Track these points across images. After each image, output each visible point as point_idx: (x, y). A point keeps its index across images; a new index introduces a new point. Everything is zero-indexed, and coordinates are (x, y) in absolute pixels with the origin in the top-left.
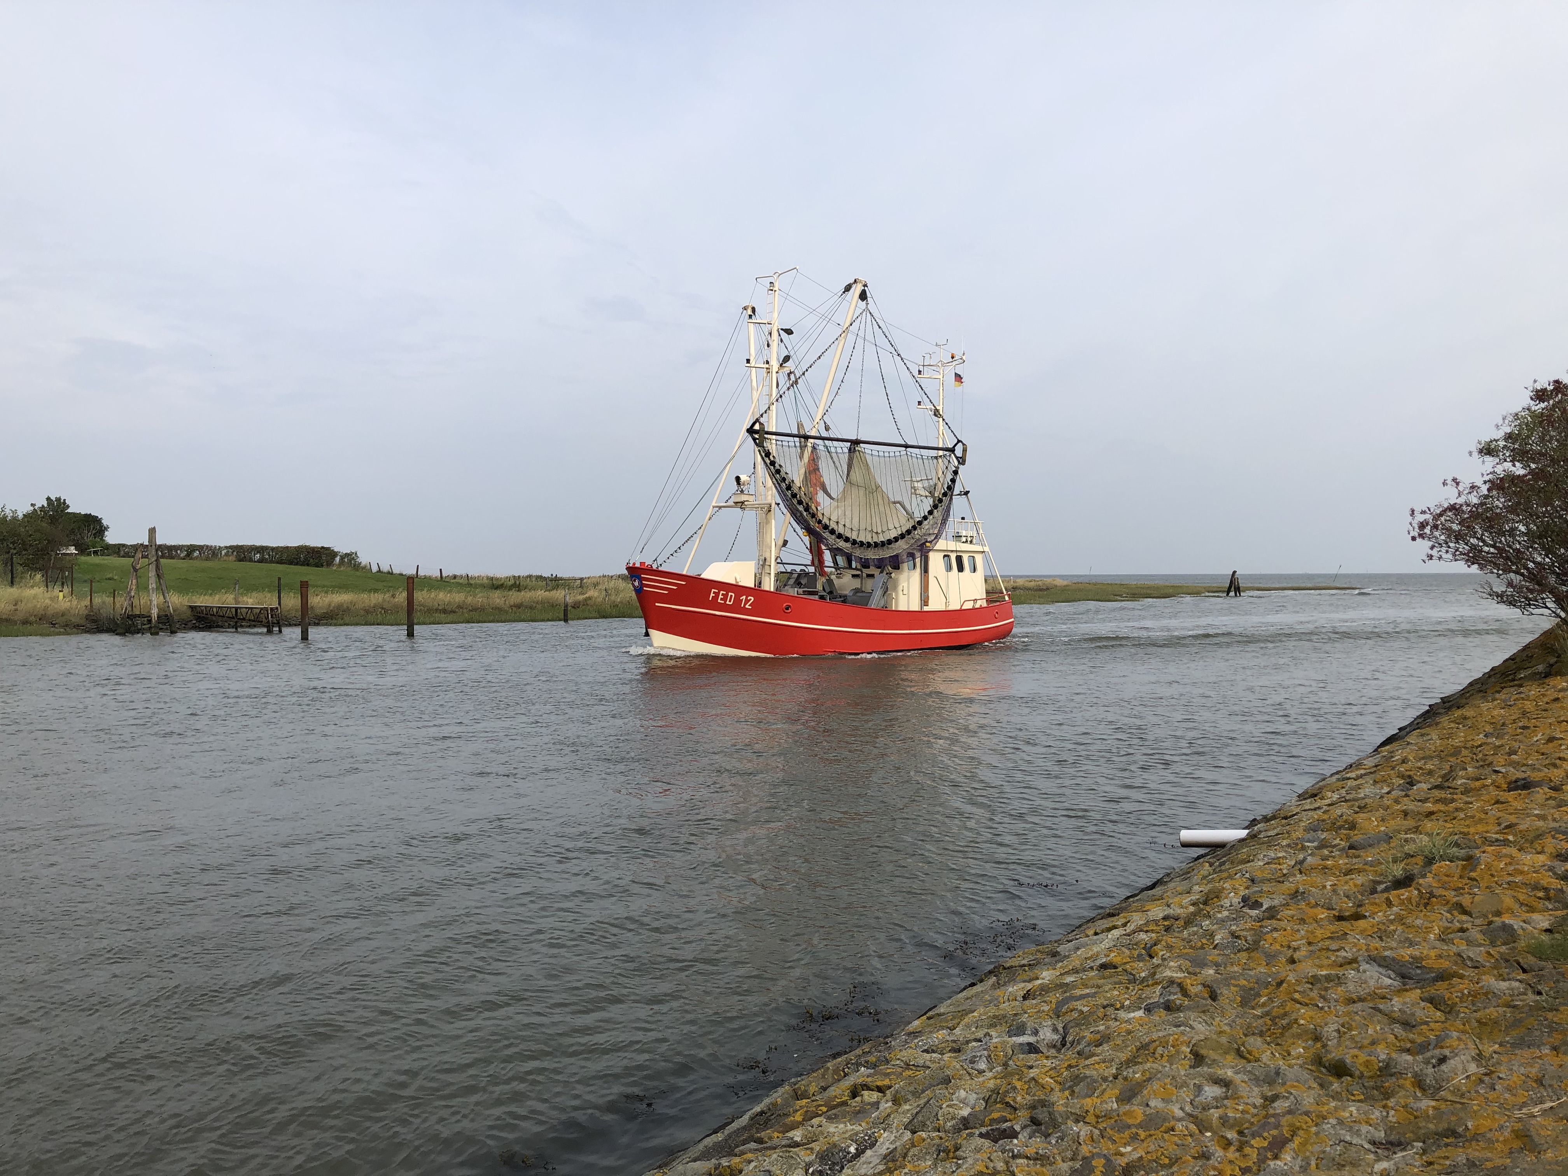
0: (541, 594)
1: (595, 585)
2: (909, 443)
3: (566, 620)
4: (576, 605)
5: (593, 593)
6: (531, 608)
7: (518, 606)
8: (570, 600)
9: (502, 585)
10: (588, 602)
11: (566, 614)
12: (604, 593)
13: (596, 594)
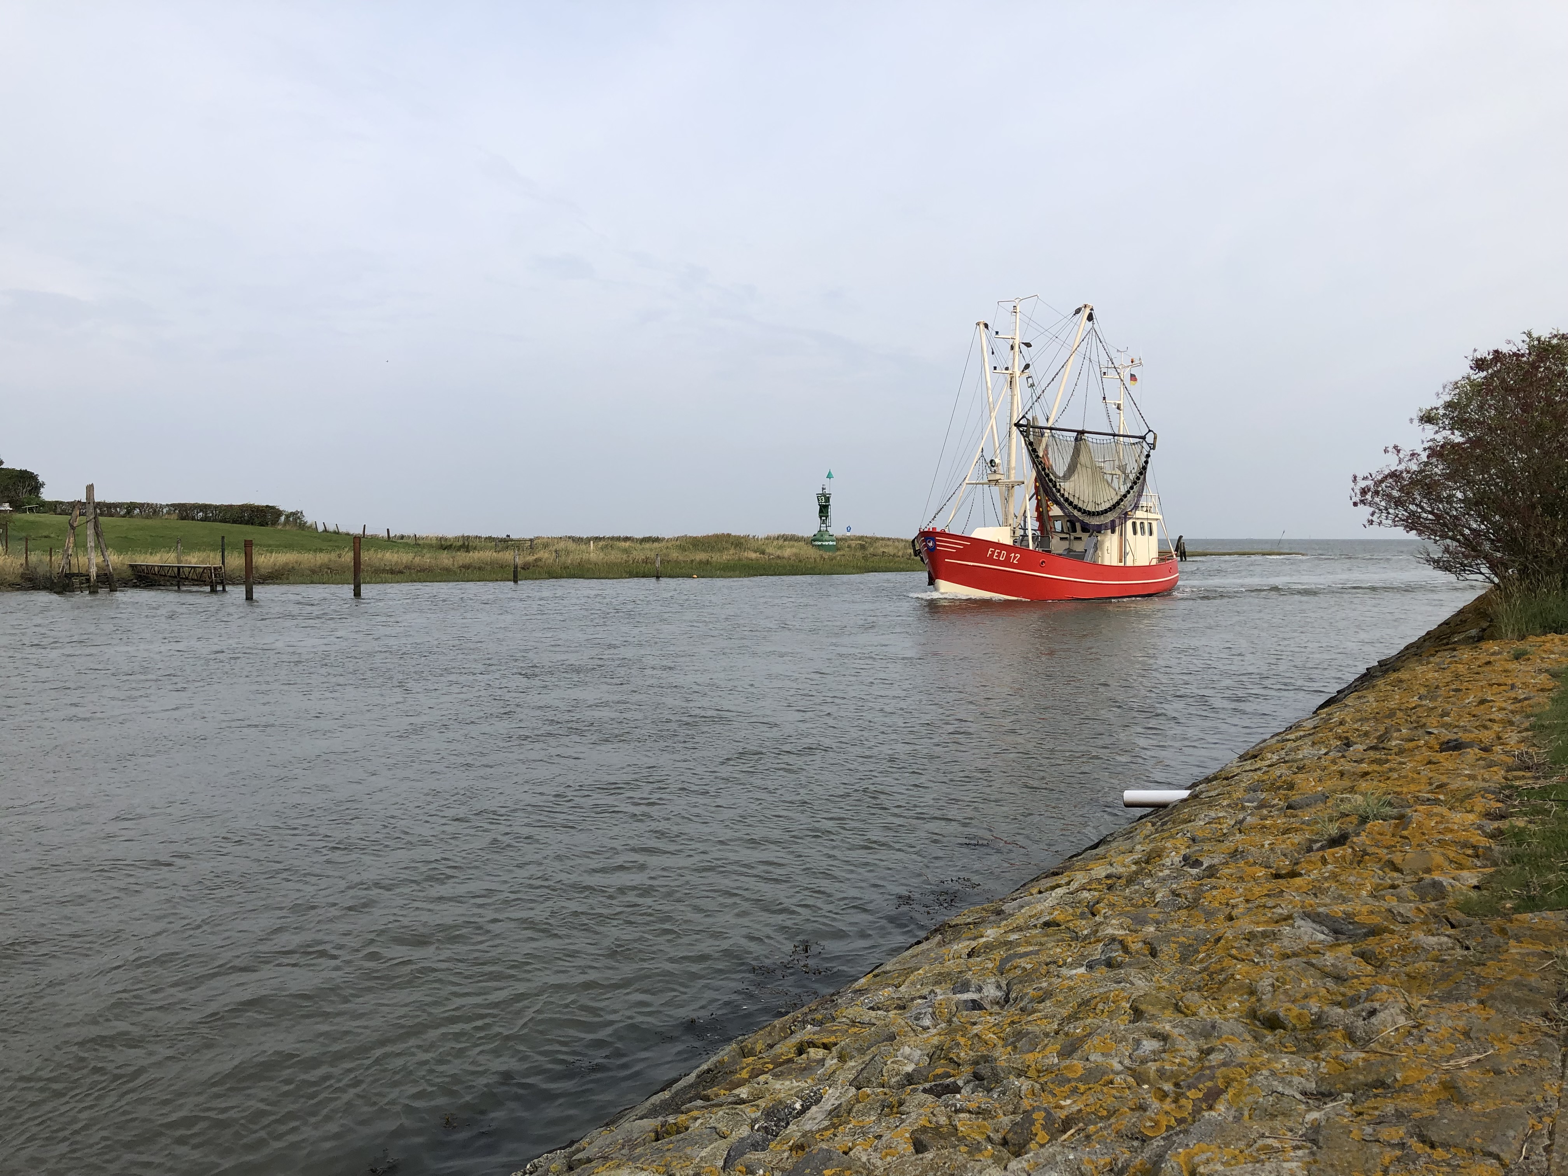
0: (488, 555)
1: (546, 546)
3: (516, 581)
4: (526, 567)
5: (544, 555)
6: (480, 568)
7: (466, 567)
8: (519, 561)
9: (451, 545)
10: (539, 563)
11: (516, 575)
12: (554, 554)
13: (546, 555)
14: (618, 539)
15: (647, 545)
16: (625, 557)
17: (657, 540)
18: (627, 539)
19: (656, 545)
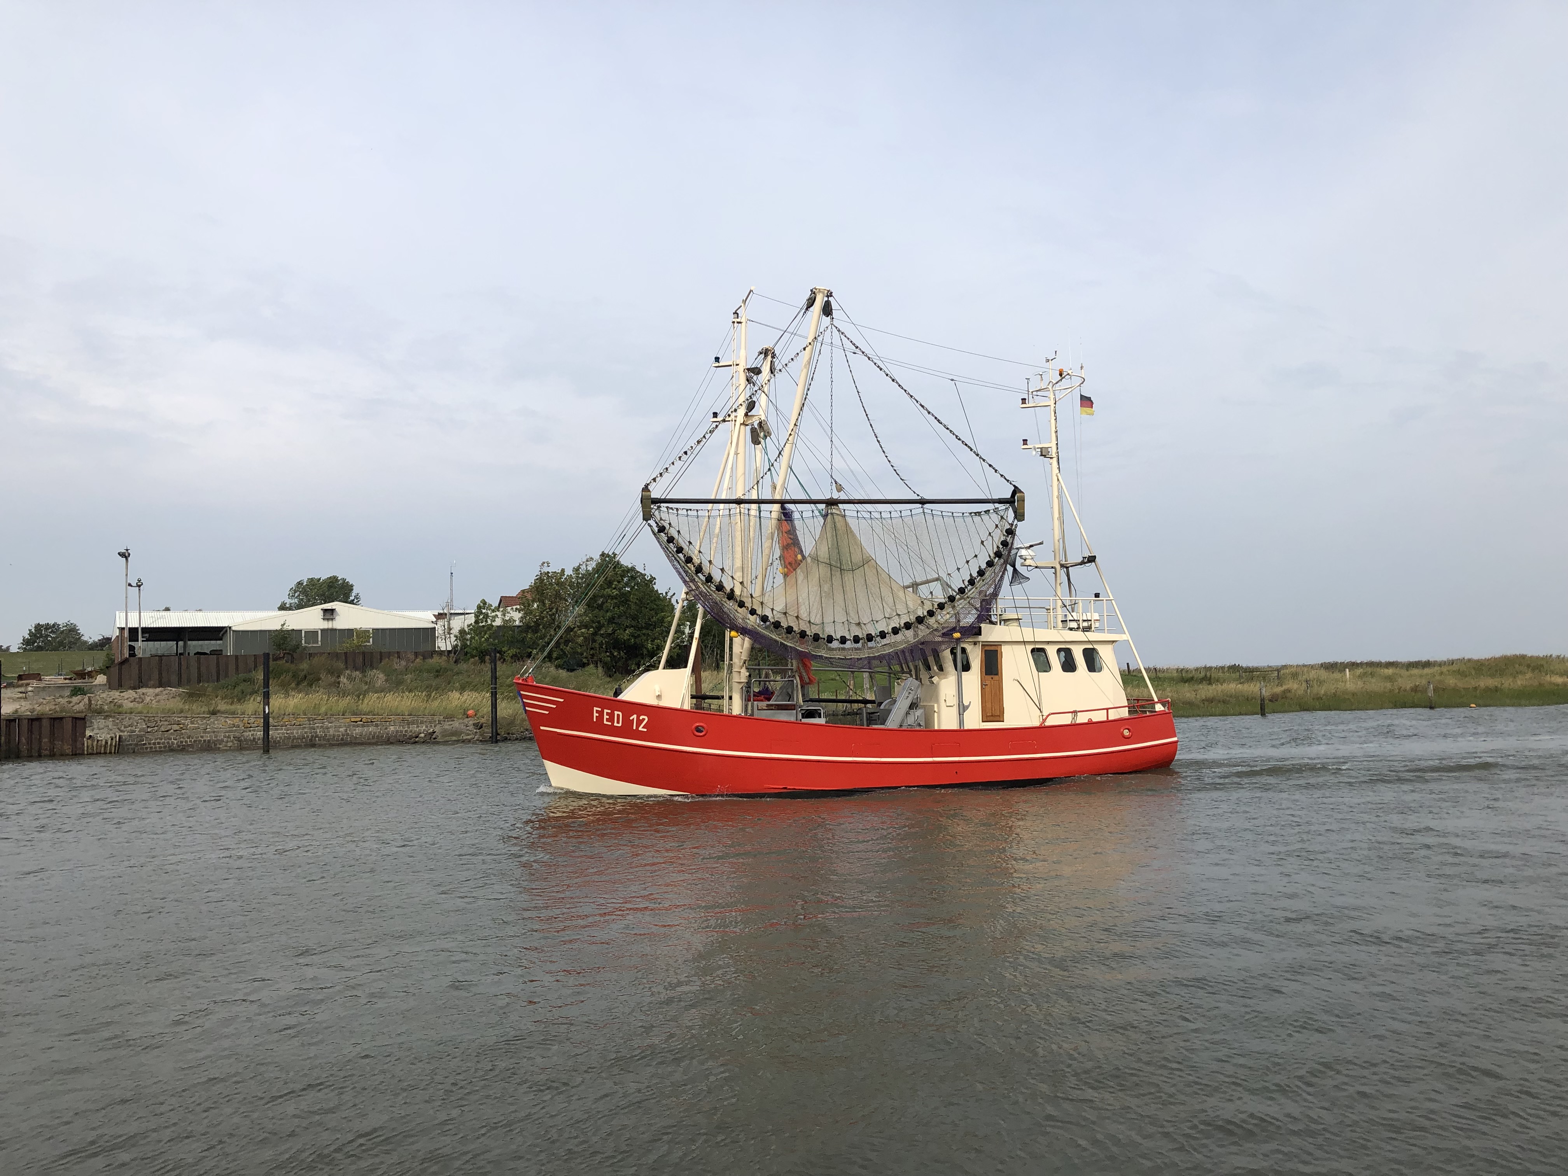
0: (1232, 687)
1: (1295, 676)
2: (927, 497)
3: (1263, 714)
4: (1274, 699)
5: (1292, 685)
6: (1224, 702)
7: (1210, 700)
8: (1266, 693)
9: (1192, 678)
10: (1288, 695)
11: (1263, 707)
12: (1304, 685)
13: (1295, 686)
14: (1379, 665)
15: (1415, 671)
16: (1389, 685)
17: (1427, 664)
18: (1389, 665)
19: (1427, 671)
